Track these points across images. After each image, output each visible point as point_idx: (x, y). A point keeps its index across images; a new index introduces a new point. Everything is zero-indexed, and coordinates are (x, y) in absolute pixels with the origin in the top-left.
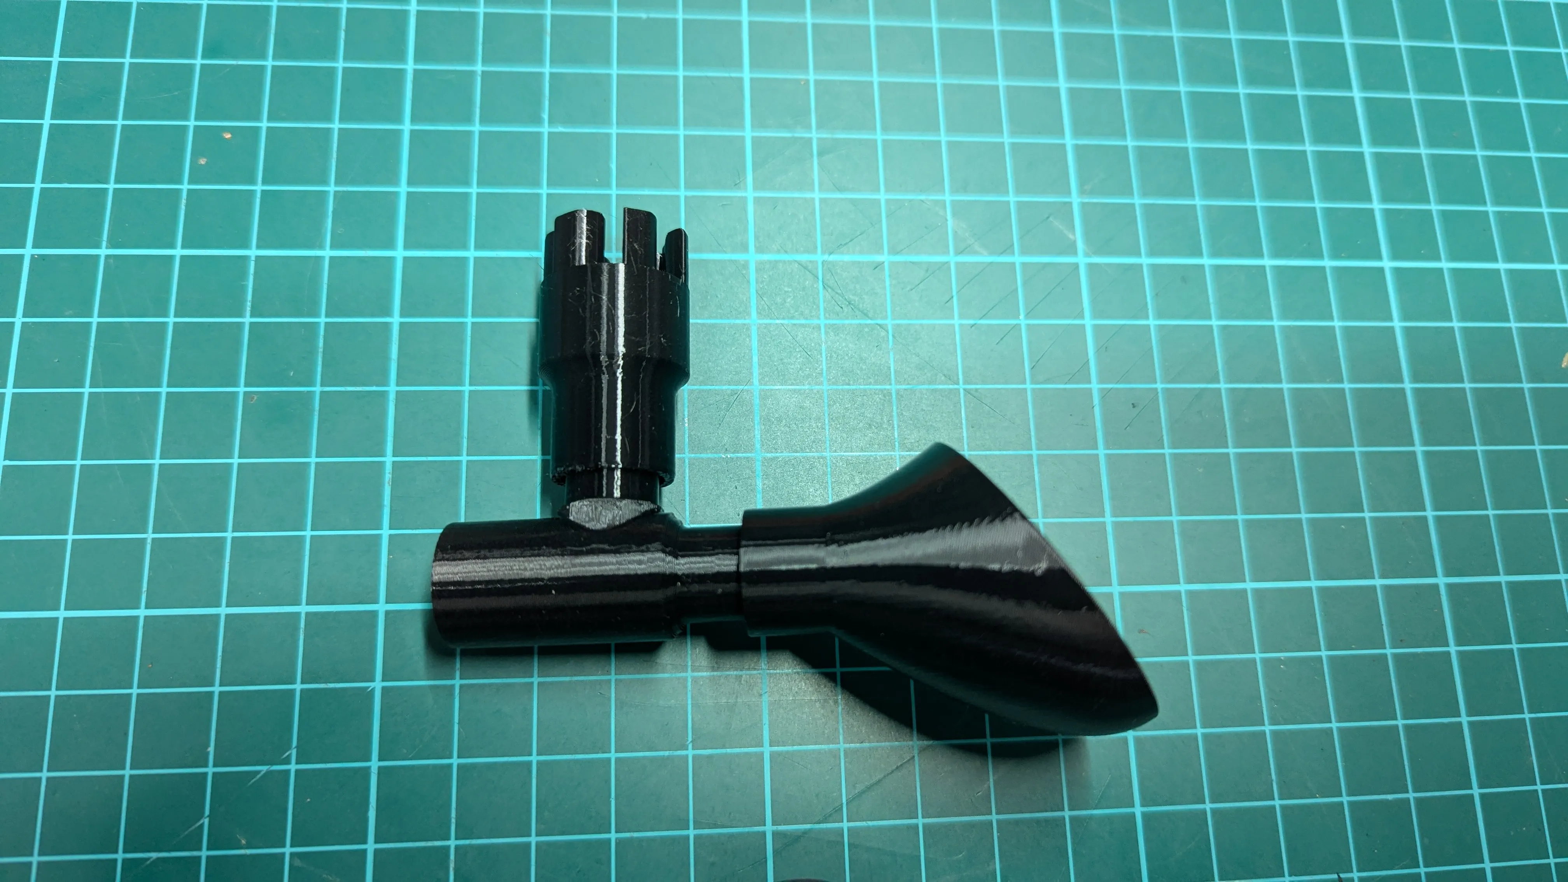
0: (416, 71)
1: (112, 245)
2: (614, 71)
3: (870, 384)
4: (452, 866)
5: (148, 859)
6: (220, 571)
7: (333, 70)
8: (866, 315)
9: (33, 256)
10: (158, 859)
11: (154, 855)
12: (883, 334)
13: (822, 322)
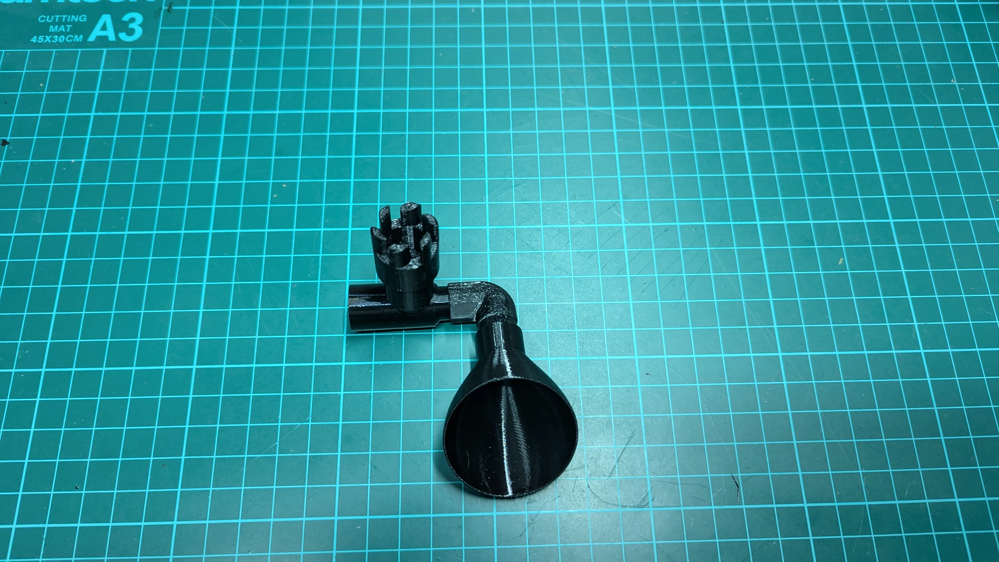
0: (355, 158)
1: (241, 228)
2: (433, 156)
3: (535, 276)
4: (370, 461)
5: (257, 457)
6: (283, 350)
7: (324, 159)
8: (533, 249)
9: (213, 233)
10: (260, 457)
11: (259, 456)
12: (540, 256)
13: (516, 252)
